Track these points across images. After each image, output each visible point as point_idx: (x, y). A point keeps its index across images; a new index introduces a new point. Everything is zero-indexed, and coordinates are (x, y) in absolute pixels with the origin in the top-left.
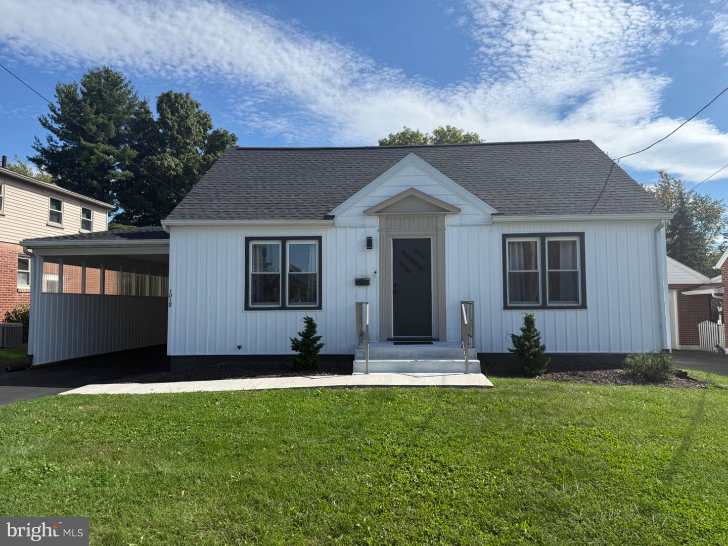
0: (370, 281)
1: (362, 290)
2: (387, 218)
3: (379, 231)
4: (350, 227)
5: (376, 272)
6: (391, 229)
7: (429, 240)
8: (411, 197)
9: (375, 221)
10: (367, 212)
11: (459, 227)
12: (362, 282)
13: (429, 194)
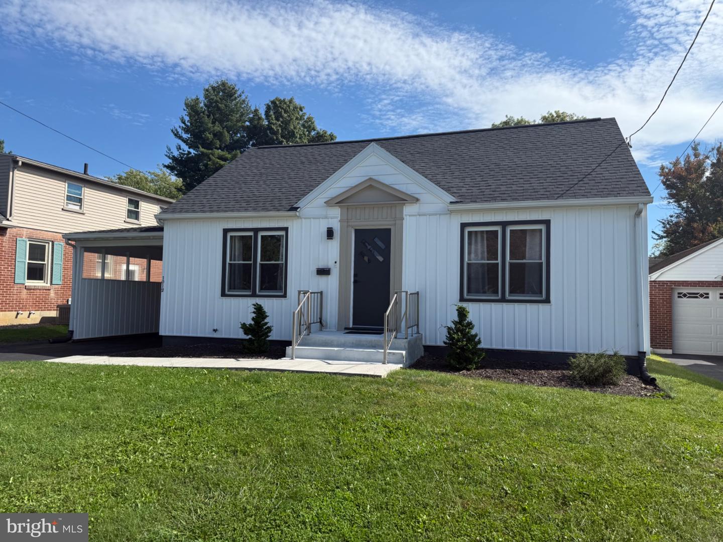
0: (331, 271)
1: (323, 279)
2: (348, 209)
3: (340, 221)
4: (314, 218)
5: (336, 262)
6: (351, 219)
7: (390, 230)
8: (371, 187)
9: (336, 212)
10: (329, 203)
11: (418, 216)
12: (323, 272)
13: (387, 183)
